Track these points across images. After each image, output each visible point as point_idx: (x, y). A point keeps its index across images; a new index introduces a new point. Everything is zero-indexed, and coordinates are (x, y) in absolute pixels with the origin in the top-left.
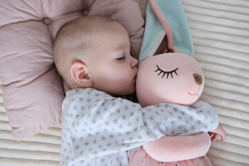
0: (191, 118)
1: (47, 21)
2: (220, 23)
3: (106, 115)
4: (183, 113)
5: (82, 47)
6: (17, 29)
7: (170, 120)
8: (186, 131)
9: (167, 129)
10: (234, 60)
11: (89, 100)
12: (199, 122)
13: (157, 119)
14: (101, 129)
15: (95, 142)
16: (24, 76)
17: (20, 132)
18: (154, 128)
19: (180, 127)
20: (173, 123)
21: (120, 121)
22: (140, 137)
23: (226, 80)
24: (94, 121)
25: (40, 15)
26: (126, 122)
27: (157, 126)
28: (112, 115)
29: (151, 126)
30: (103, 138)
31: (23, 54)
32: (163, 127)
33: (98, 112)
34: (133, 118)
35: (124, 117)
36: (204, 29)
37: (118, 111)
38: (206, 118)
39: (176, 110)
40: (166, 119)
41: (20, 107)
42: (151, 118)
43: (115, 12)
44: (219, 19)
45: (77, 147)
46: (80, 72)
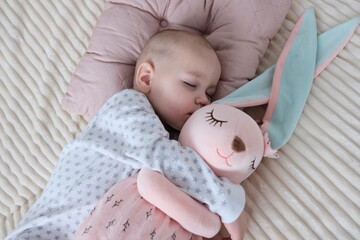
0: (205, 181)
1: (164, 23)
2: (346, 132)
3: (131, 119)
4: (200, 170)
5: (162, 52)
6: (130, 12)
7: (179, 163)
8: (188, 188)
9: (170, 169)
10: (331, 184)
11: (131, 100)
12: (209, 192)
13: (168, 152)
14: (119, 131)
15: (107, 140)
16: (105, 53)
17: (68, 101)
18: (158, 157)
19: (185, 180)
20: (180, 168)
21: (137, 131)
22: (138, 155)
23: (303, 200)
24: (118, 118)
25: (160, 12)
26: (140, 136)
27: (162, 158)
28: (136, 122)
29: (156, 153)
30: (116, 141)
31: (118, 34)
32: (167, 164)
33: (127, 113)
34: (149, 136)
35: (142, 131)
36: (322, 127)
37: (144, 123)
38: (220, 192)
39: (195, 161)
40: (176, 159)
41: (84, 78)
42: (163, 148)
43: (228, 47)
44: (348, 127)
45: (91, 134)
46: (145, 74)
